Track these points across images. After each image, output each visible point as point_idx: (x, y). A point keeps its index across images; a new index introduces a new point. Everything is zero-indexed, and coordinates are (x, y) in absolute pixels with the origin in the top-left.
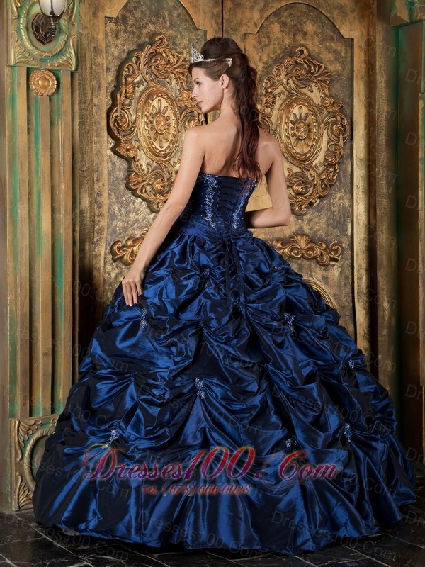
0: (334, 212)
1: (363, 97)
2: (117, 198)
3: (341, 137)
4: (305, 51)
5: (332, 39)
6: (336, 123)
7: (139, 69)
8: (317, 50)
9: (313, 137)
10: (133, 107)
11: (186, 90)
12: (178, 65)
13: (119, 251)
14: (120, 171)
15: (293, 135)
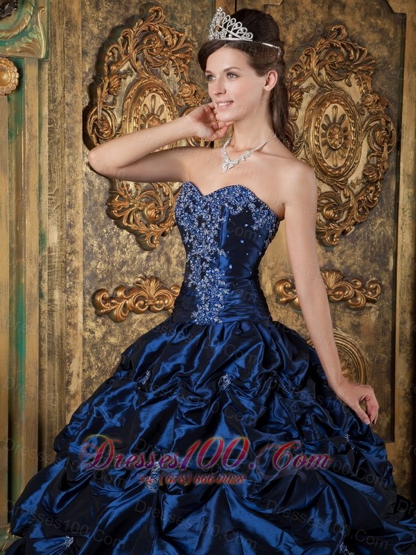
0: (372, 242)
2: (96, 229)
3: (386, 146)
4: (344, 31)
5: (378, 14)
6: (379, 128)
7: (126, 54)
8: (358, 29)
9: (350, 146)
10: (118, 106)
11: (189, 83)
12: (178, 47)
13: (105, 304)
14: (99, 193)
15: (325, 143)
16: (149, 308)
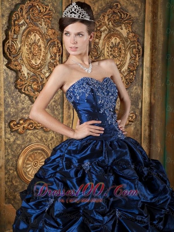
0: (132, 96)
1: (150, 33)
2: (10, 94)
3: (137, 55)
4: (119, 6)
6: (135, 47)
7: (22, 16)
8: (125, 5)
9: (122, 55)
10: (19, 39)
11: (51, 29)
12: (46, 13)
13: (14, 127)
14: (11, 78)
15: (111, 54)
16: (35, 128)
